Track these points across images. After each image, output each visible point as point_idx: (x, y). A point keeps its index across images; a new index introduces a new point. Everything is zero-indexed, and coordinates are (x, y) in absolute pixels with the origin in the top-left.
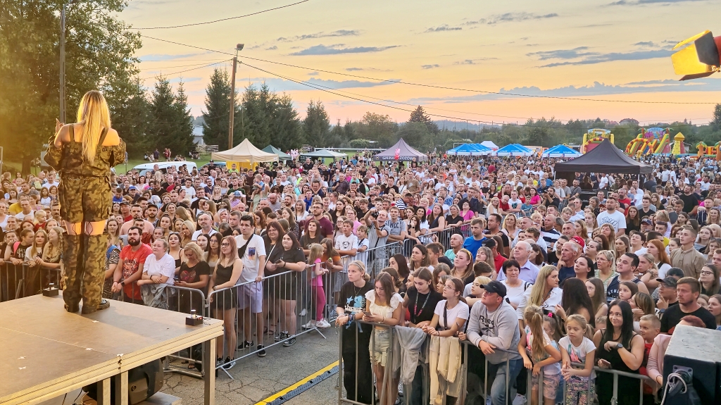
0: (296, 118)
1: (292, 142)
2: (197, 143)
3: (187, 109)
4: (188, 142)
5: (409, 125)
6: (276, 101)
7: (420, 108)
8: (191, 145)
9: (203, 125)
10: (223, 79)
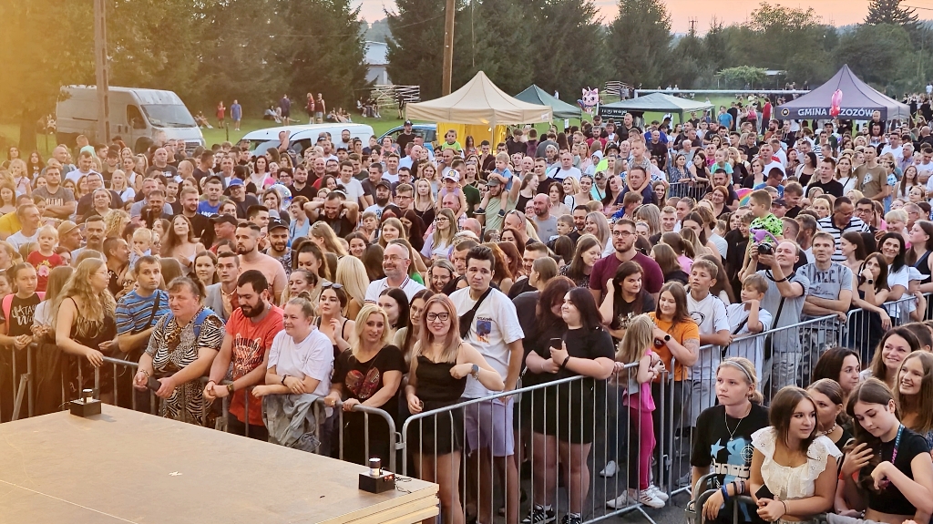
2: (375, 82)
3: (352, 6)
4: (355, 80)
5: (862, 30)
8: (361, 85)
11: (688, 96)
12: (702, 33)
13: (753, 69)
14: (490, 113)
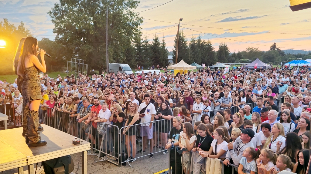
0: (213, 50)
1: (211, 61)
2: (170, 62)
3: (166, 48)
4: (166, 62)
5: (269, 52)
6: (204, 43)
7: (275, 44)
8: (167, 63)
9: (173, 54)
10: (181, 35)
11: (228, 64)
12: (236, 52)
13: (246, 59)
14: (183, 68)
